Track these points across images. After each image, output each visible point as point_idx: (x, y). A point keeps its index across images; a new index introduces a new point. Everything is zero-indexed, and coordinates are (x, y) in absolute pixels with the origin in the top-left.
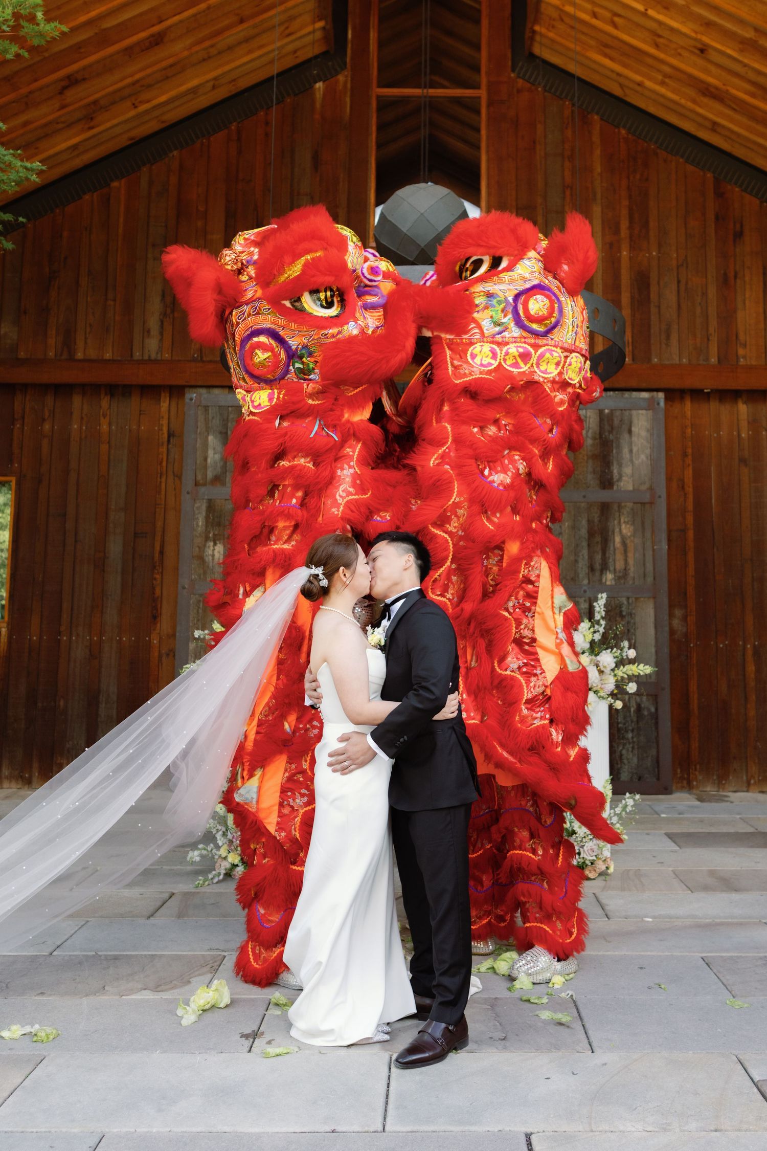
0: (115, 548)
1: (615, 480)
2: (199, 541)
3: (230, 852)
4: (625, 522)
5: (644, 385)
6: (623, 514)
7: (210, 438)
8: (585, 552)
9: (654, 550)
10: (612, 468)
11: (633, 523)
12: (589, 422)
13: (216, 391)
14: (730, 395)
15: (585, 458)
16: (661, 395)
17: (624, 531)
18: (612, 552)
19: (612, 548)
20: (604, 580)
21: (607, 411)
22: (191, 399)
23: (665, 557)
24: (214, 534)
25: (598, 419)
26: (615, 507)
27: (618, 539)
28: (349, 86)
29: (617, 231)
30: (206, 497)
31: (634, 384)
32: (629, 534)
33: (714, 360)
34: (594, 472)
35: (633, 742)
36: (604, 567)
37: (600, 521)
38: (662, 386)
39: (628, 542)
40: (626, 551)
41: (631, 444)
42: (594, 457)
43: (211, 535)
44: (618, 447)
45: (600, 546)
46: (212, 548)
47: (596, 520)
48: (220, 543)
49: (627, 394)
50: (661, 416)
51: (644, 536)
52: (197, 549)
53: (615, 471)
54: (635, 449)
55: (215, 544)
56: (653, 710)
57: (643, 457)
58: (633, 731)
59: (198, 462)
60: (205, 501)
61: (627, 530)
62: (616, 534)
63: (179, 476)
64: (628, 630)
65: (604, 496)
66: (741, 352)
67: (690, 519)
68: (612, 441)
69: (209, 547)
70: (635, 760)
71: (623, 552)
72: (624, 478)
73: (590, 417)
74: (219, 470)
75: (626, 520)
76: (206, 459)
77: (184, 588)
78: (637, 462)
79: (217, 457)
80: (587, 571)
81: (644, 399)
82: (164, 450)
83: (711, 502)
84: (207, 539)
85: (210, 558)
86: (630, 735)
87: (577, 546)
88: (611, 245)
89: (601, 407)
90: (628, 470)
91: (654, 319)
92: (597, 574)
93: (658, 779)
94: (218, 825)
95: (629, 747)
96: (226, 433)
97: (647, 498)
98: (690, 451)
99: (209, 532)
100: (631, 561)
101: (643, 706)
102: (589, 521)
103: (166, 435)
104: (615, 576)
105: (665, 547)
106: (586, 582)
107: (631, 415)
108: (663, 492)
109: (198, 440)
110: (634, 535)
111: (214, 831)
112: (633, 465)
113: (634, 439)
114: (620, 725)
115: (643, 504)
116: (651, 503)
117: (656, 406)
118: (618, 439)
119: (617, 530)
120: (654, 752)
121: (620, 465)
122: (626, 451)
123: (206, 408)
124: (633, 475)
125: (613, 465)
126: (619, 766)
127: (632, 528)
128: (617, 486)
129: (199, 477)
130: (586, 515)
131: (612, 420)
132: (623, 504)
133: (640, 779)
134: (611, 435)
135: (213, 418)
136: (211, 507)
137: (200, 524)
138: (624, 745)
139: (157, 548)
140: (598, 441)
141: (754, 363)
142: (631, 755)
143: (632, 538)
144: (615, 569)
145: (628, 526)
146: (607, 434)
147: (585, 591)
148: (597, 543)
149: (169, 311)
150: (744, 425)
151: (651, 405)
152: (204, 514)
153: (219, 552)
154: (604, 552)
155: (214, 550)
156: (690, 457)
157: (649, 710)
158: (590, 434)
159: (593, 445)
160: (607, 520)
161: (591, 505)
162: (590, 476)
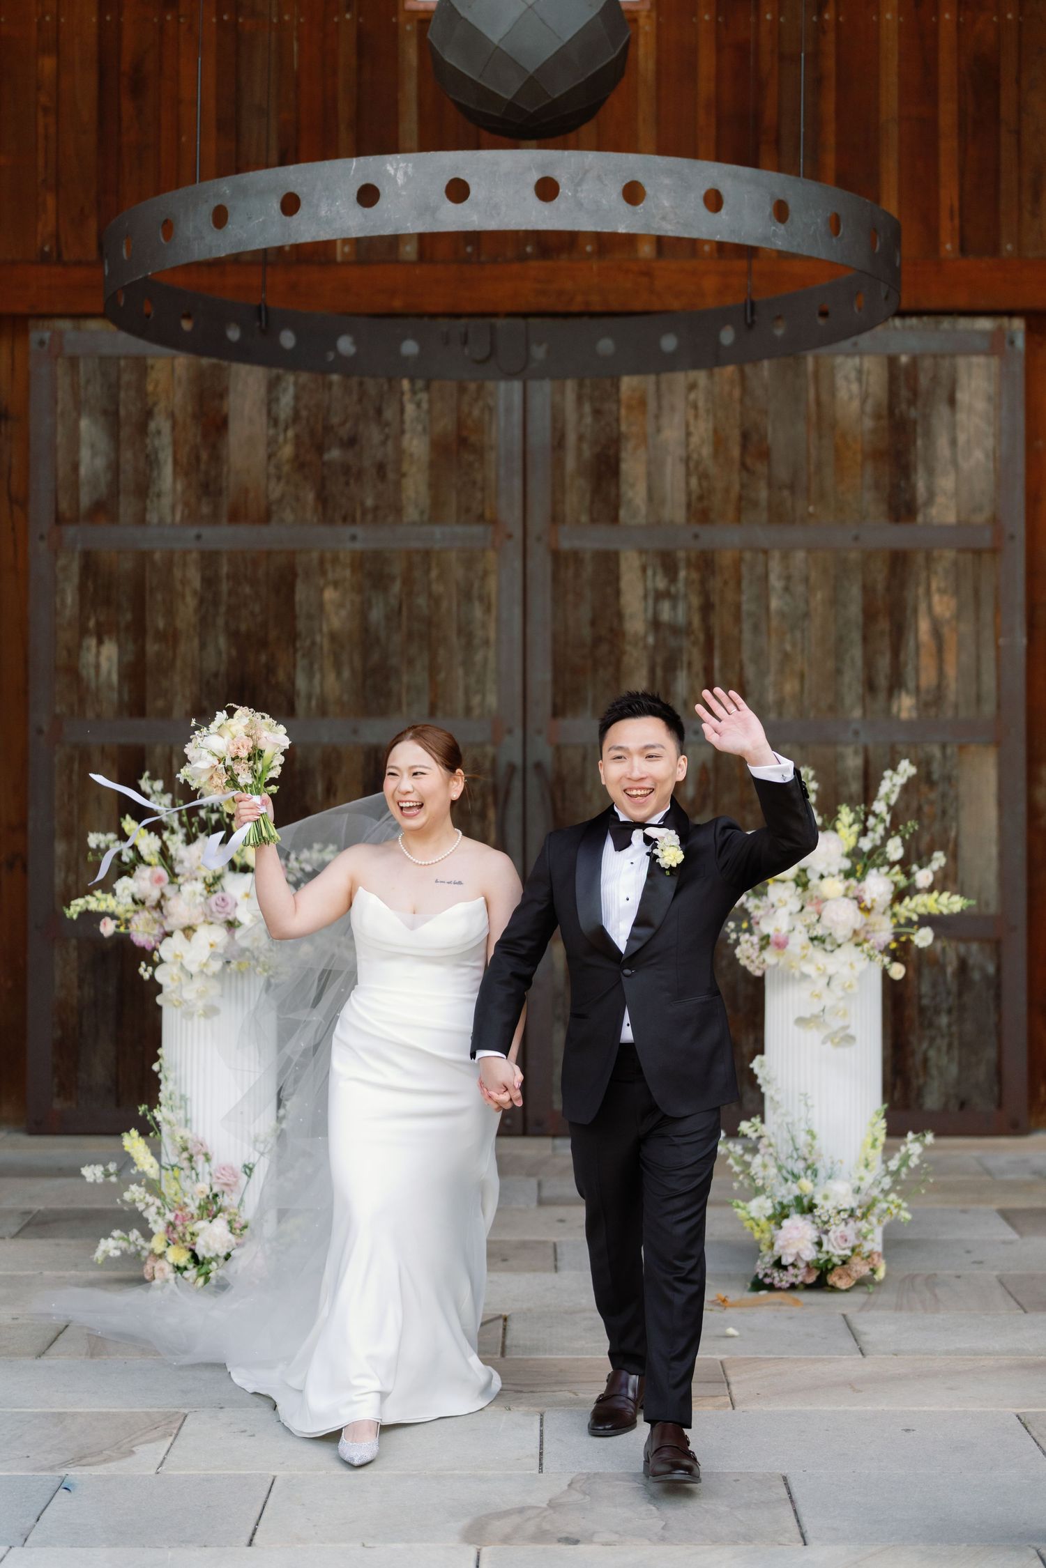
1: (920, 502)
2: (67, 636)
3: (169, 1245)
4: (940, 591)
5: (982, 304)
6: (936, 573)
7: (84, 424)
8: (856, 653)
9: (998, 647)
10: (913, 477)
11: (957, 592)
12: (867, 383)
13: (93, 325)
15: (859, 458)
16: (1018, 324)
17: (938, 609)
18: (912, 653)
19: (912, 643)
20: (895, 709)
21: (904, 359)
22: (42, 343)
23: (1021, 660)
24: (98, 624)
25: (885, 376)
26: (920, 559)
27: (924, 626)
30: (79, 547)
31: (961, 301)
32: (948, 615)
34: (877, 485)
35: (951, 1035)
36: (896, 683)
37: (888, 589)
38: (1021, 304)
39: (946, 631)
40: (940, 649)
41: (953, 426)
42: (876, 455)
43: (92, 623)
44: (928, 434)
45: (886, 640)
46: (94, 650)
47: (880, 587)
48: (110, 639)
49: (946, 323)
50: (1018, 367)
51: (977, 619)
52: (64, 653)
53: (921, 486)
54: (962, 438)
55: (100, 642)
56: (991, 969)
57: (979, 455)
58: (950, 1011)
59: (61, 474)
60: (77, 555)
61: (943, 605)
62: (920, 615)
63: (21, 502)
64: (944, 812)
65: (898, 536)
68: (915, 422)
69: (88, 649)
70: (954, 1070)
71: (934, 651)
72: (940, 500)
73: (869, 373)
74: (103, 488)
75: (942, 585)
76: (75, 467)
77: (40, 732)
78: (965, 465)
79: (100, 463)
80: (860, 690)
81: (983, 333)
84: (84, 632)
85: (92, 672)
86: (944, 1020)
87: (840, 639)
89: (895, 350)
90: (946, 483)
91: (1007, 159)
92: (882, 696)
93: (1000, 1105)
94: (147, 1195)
95: (942, 1043)
96: (117, 413)
97: (986, 539)
99: (88, 619)
100: (951, 672)
101: (971, 961)
102: (867, 590)
104: (918, 701)
105: (1021, 641)
106: (857, 713)
107: (954, 369)
108: (1018, 527)
109: (60, 428)
110: (958, 616)
111: (141, 1206)
112: (957, 472)
113: (961, 417)
114: (925, 1002)
115: (978, 552)
116: (995, 551)
117: (1007, 346)
118: (926, 417)
119: (923, 607)
120: (990, 1053)
121: (931, 472)
122: (942, 442)
123: (73, 362)
124: (956, 493)
125: (915, 470)
126: (921, 1081)
127: (953, 603)
128: (925, 514)
129: (64, 505)
130: (860, 575)
131: (916, 379)
132: (935, 553)
133: (962, 1105)
134: (912, 409)
135: (88, 382)
136: (90, 565)
137: (69, 600)
138: (932, 1040)
140: (884, 423)
142: (944, 1060)
143: (954, 623)
144: (918, 688)
145: (946, 598)
146: (904, 406)
147: (856, 733)
148: (883, 632)
151: (996, 345)
152: (76, 580)
153: (109, 659)
154: (896, 650)
155: (98, 654)
157: (983, 970)
158: (869, 408)
159: (875, 430)
160: (903, 585)
161: (870, 555)
162: (868, 496)
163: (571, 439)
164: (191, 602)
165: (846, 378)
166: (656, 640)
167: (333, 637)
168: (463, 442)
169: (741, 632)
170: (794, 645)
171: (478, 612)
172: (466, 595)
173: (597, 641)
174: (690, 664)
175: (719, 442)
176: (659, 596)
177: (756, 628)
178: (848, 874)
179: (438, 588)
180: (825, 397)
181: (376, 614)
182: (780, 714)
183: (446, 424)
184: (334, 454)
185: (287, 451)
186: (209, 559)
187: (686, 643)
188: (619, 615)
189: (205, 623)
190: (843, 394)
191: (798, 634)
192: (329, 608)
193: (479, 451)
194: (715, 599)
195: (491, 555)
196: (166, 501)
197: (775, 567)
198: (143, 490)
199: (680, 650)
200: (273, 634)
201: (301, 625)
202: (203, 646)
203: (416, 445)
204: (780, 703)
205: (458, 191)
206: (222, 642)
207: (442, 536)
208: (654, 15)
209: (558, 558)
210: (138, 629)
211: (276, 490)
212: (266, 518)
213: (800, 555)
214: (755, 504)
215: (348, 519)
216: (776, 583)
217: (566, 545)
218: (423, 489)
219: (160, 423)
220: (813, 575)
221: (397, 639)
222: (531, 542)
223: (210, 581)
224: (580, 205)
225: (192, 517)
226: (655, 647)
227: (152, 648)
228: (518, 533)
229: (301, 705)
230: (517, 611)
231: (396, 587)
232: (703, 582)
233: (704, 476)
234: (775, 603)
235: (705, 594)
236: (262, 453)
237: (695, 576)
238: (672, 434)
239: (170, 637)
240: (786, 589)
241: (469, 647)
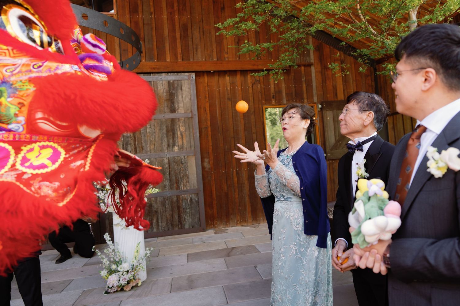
1: (176, 109)
4: (181, 126)
5: (186, 70)
6: (180, 123)
8: (165, 139)
9: (194, 136)
10: (175, 104)
11: (185, 126)
12: (164, 86)
14: (222, 73)
15: (164, 101)
16: (193, 75)
17: (181, 130)
18: (177, 138)
19: (177, 137)
20: (174, 150)
21: (171, 81)
23: (199, 139)
25: (168, 85)
26: (177, 120)
27: (179, 133)
29: (173, 8)
31: (182, 70)
32: (183, 131)
33: (215, 59)
34: (167, 106)
35: (189, 213)
36: (174, 145)
37: (171, 126)
38: (193, 70)
39: (183, 134)
40: (182, 138)
41: (182, 94)
42: (167, 100)
44: (177, 96)
45: (171, 136)
47: (169, 126)
49: (179, 74)
50: (194, 82)
51: (189, 131)
53: (176, 106)
54: (184, 96)
56: (197, 199)
57: (187, 99)
58: (189, 209)
61: (182, 129)
62: (178, 131)
64: (185, 169)
65: (172, 116)
66: (226, 56)
67: (209, 123)
68: (174, 93)
70: (191, 220)
71: (181, 138)
72: (180, 108)
73: (164, 84)
75: (182, 125)
78: (185, 101)
80: (167, 147)
81: (187, 76)
83: (217, 116)
86: (188, 210)
87: (162, 137)
88: (171, 13)
89: (169, 79)
90: (181, 105)
91: (190, 43)
92: (171, 147)
93: (200, 226)
95: (188, 215)
97: (190, 115)
98: (207, 96)
100: (185, 142)
101: (193, 198)
102: (166, 127)
104: (178, 148)
105: (198, 135)
106: (166, 151)
107: (181, 83)
108: (196, 113)
112: (183, 103)
113: (184, 92)
114: (184, 207)
115: (188, 118)
116: (192, 118)
117: (192, 78)
118: (176, 92)
119: (178, 129)
120: (197, 216)
121: (178, 103)
122: (180, 97)
124: (184, 107)
125: (175, 103)
126: (184, 223)
127: (184, 128)
128: (177, 111)
130: (165, 124)
131: (174, 85)
132: (180, 119)
133: (193, 227)
134: (174, 91)
138: (186, 214)
140: (168, 94)
141: (231, 60)
142: (189, 218)
143: (185, 132)
144: (178, 145)
145: (183, 127)
146: (172, 90)
147: (166, 155)
148: (170, 135)
150: (228, 85)
151: (189, 78)
154: (173, 139)
156: (208, 99)
157: (195, 199)
158: (165, 91)
159: (166, 95)
160: (174, 125)
161: (167, 120)
162: (166, 108)
165: (160, 85)
166: (123, 139)
169: (141, 136)
170: (152, 139)
174: (131, 144)
177: (144, 135)
180: (156, 89)
182: (151, 152)
187: (130, 140)
190: (159, 88)
191: (153, 136)
199: (129, 141)
204: (150, 150)
208: (117, 15)
216: (148, 126)
220: (156, 125)
226: (123, 140)
234: (148, 130)
240: (150, 127)
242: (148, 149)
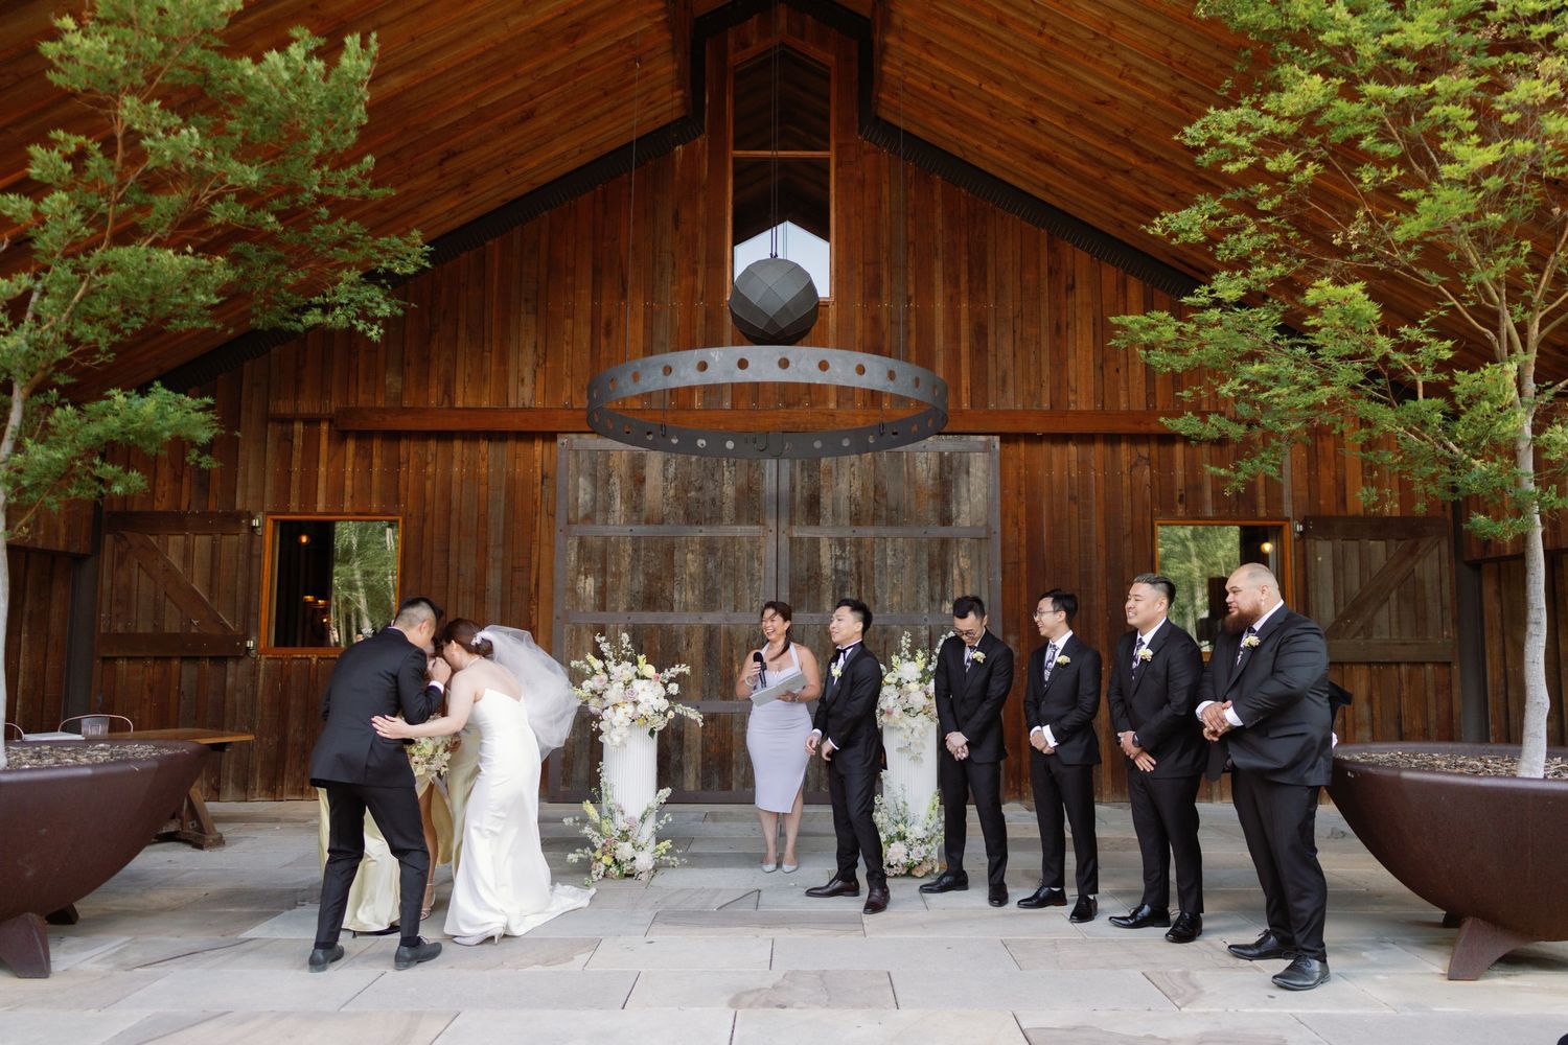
0: (494, 580)
1: (953, 517)
2: (572, 574)
3: (604, 854)
4: (963, 557)
5: (981, 430)
6: (961, 549)
7: (581, 479)
8: (926, 584)
9: (990, 582)
10: (950, 506)
11: (970, 558)
12: (930, 465)
13: (586, 436)
14: (1062, 438)
15: (927, 497)
16: (997, 439)
17: (962, 565)
18: (951, 584)
19: (950, 578)
21: (946, 454)
22: (563, 444)
23: (1000, 588)
24: (585, 570)
25: (938, 461)
26: (954, 541)
27: (956, 572)
28: (707, 148)
29: (957, 285)
30: (577, 535)
31: (972, 429)
32: (966, 567)
33: (1046, 405)
34: (935, 510)
36: (943, 598)
37: (940, 555)
38: (998, 430)
39: (966, 574)
40: (963, 582)
41: (968, 484)
42: (934, 496)
43: (582, 569)
44: (957, 487)
45: (939, 578)
46: (583, 581)
47: (936, 554)
48: (591, 576)
49: (965, 438)
50: (997, 457)
51: (980, 569)
52: (570, 582)
53: (954, 510)
54: (972, 488)
55: (586, 578)
57: (980, 496)
59: (570, 502)
60: (576, 538)
61: (964, 563)
62: (954, 567)
63: (552, 515)
65: (943, 532)
66: (1072, 397)
67: (1023, 552)
68: (951, 481)
69: (581, 580)
71: (961, 583)
72: (962, 516)
73: (931, 461)
74: (589, 509)
75: (964, 554)
76: (577, 499)
77: (557, 618)
78: (974, 500)
79: (588, 497)
80: (928, 601)
81: (981, 443)
82: (538, 490)
83: (1043, 538)
84: (579, 573)
85: (582, 591)
87: (919, 578)
88: (951, 299)
89: (941, 449)
90: (965, 508)
91: (991, 367)
92: (937, 604)
94: (593, 831)
96: (596, 475)
97: (983, 534)
98: (1023, 489)
99: (581, 567)
102: (929, 556)
103: (540, 478)
105: (999, 578)
106: (926, 611)
107: (968, 458)
108: (998, 528)
109: (570, 482)
110: (971, 567)
111: (590, 837)
112: (970, 504)
113: (972, 479)
115: (979, 539)
116: (987, 539)
117: (992, 449)
118: (956, 479)
119: (955, 564)
121: (958, 504)
122: (964, 491)
123: (577, 453)
124: (970, 513)
125: (952, 504)
127: (969, 562)
128: (956, 523)
129: (571, 516)
130: (927, 549)
131: (952, 462)
132: (961, 540)
134: (950, 476)
135: (583, 462)
136: (582, 543)
137: (572, 559)
139: (533, 581)
140: (938, 482)
141: (1084, 408)
143: (969, 571)
145: (965, 560)
146: (946, 475)
147: (926, 620)
148: (937, 575)
149: (541, 361)
150: (1074, 465)
151: (987, 448)
152: (576, 550)
153: (590, 585)
154: (943, 584)
155: (585, 583)
156: (1023, 496)
158: (931, 475)
159: (933, 485)
160: (946, 554)
161: (931, 540)
162: (930, 514)
163: (798, 488)
164: (628, 559)
165: (920, 460)
166: (836, 577)
167: (691, 575)
168: (750, 489)
169: (874, 574)
170: (897, 581)
171: (756, 565)
172: (751, 557)
173: (810, 578)
174: (851, 588)
175: (864, 489)
176: (838, 558)
177: (881, 572)
178: (920, 681)
179: (738, 554)
180: (911, 470)
181: (710, 565)
182: (892, 611)
183: (743, 481)
184: (693, 494)
185: (672, 492)
186: (636, 540)
187: (849, 579)
188: (820, 566)
189: (633, 569)
190: (919, 469)
191: (900, 575)
192: (690, 563)
193: (758, 493)
194: (862, 559)
195: (762, 539)
196: (617, 514)
197: (889, 545)
198: (607, 509)
199: (847, 582)
200: (664, 575)
201: (676, 570)
202: (632, 579)
203: (729, 490)
204: (892, 606)
205: (743, 364)
206: (641, 578)
207: (743, 531)
208: (836, 304)
209: (792, 540)
210: (604, 571)
211: (667, 510)
212: (662, 522)
213: (901, 540)
214: (881, 516)
215: (698, 523)
216: (889, 552)
217: (795, 535)
218: (732, 509)
219: (615, 480)
220: (906, 549)
221: (720, 576)
222: (780, 533)
223: (635, 550)
224: (799, 371)
225: (628, 522)
226: (836, 580)
227: (609, 580)
228: (774, 530)
229: (676, 606)
230: (774, 564)
231: (720, 553)
232: (857, 552)
233: (857, 505)
234: (889, 562)
235: (858, 557)
236: (660, 493)
237: (853, 549)
238: (843, 486)
239: (618, 575)
240: (894, 555)
241: (752, 581)
242: (887, 603)
